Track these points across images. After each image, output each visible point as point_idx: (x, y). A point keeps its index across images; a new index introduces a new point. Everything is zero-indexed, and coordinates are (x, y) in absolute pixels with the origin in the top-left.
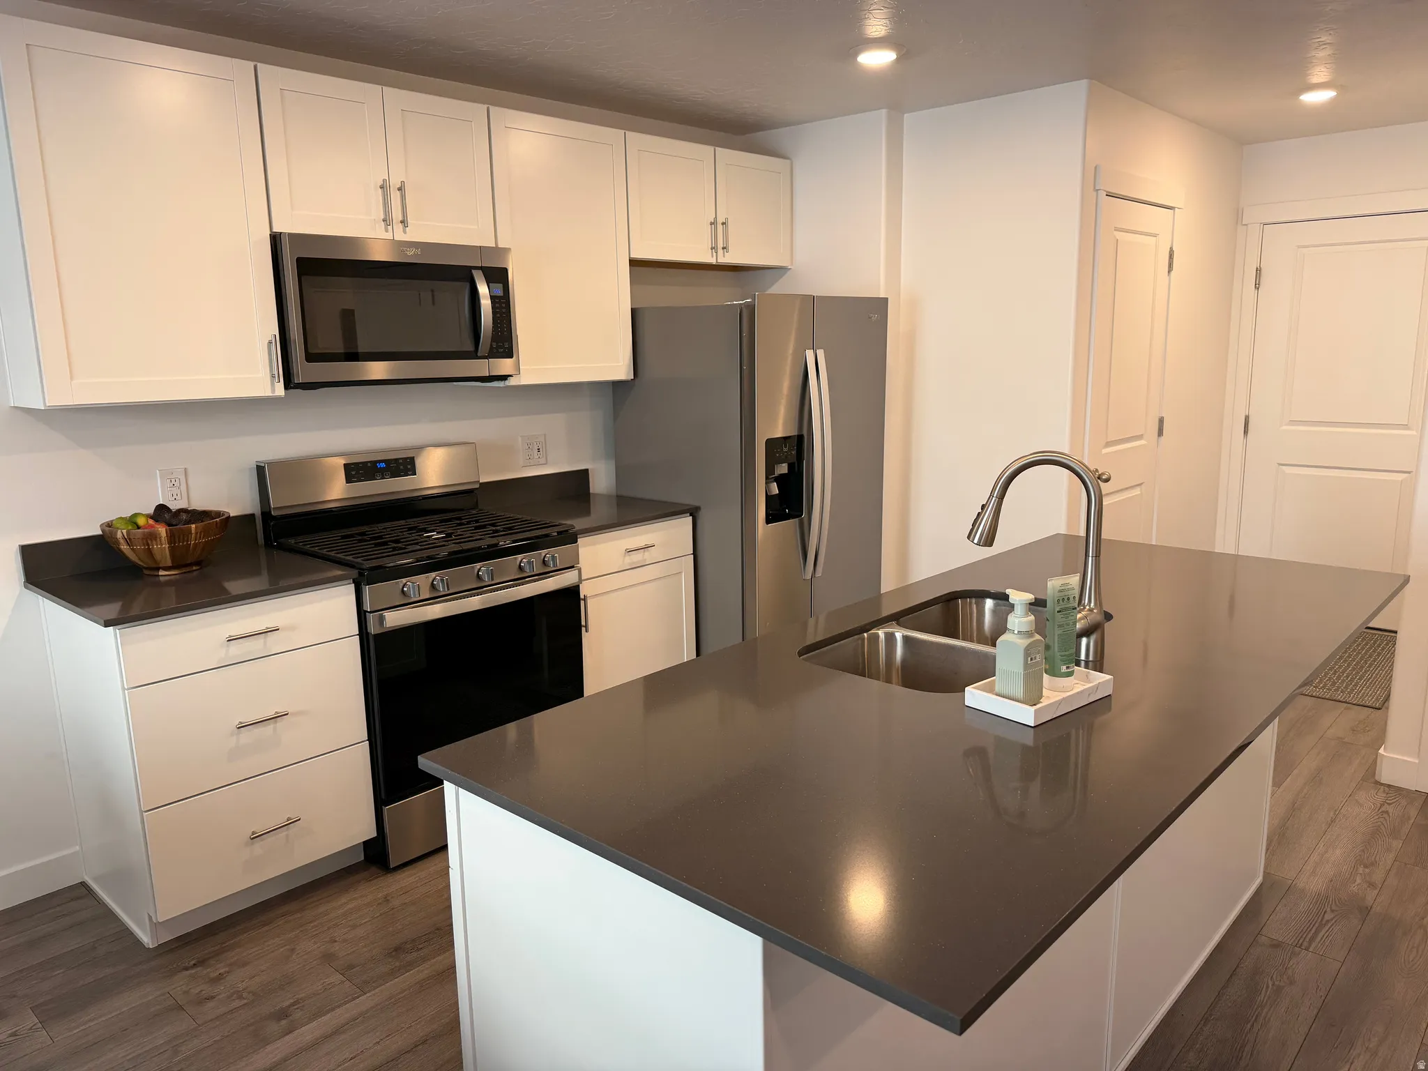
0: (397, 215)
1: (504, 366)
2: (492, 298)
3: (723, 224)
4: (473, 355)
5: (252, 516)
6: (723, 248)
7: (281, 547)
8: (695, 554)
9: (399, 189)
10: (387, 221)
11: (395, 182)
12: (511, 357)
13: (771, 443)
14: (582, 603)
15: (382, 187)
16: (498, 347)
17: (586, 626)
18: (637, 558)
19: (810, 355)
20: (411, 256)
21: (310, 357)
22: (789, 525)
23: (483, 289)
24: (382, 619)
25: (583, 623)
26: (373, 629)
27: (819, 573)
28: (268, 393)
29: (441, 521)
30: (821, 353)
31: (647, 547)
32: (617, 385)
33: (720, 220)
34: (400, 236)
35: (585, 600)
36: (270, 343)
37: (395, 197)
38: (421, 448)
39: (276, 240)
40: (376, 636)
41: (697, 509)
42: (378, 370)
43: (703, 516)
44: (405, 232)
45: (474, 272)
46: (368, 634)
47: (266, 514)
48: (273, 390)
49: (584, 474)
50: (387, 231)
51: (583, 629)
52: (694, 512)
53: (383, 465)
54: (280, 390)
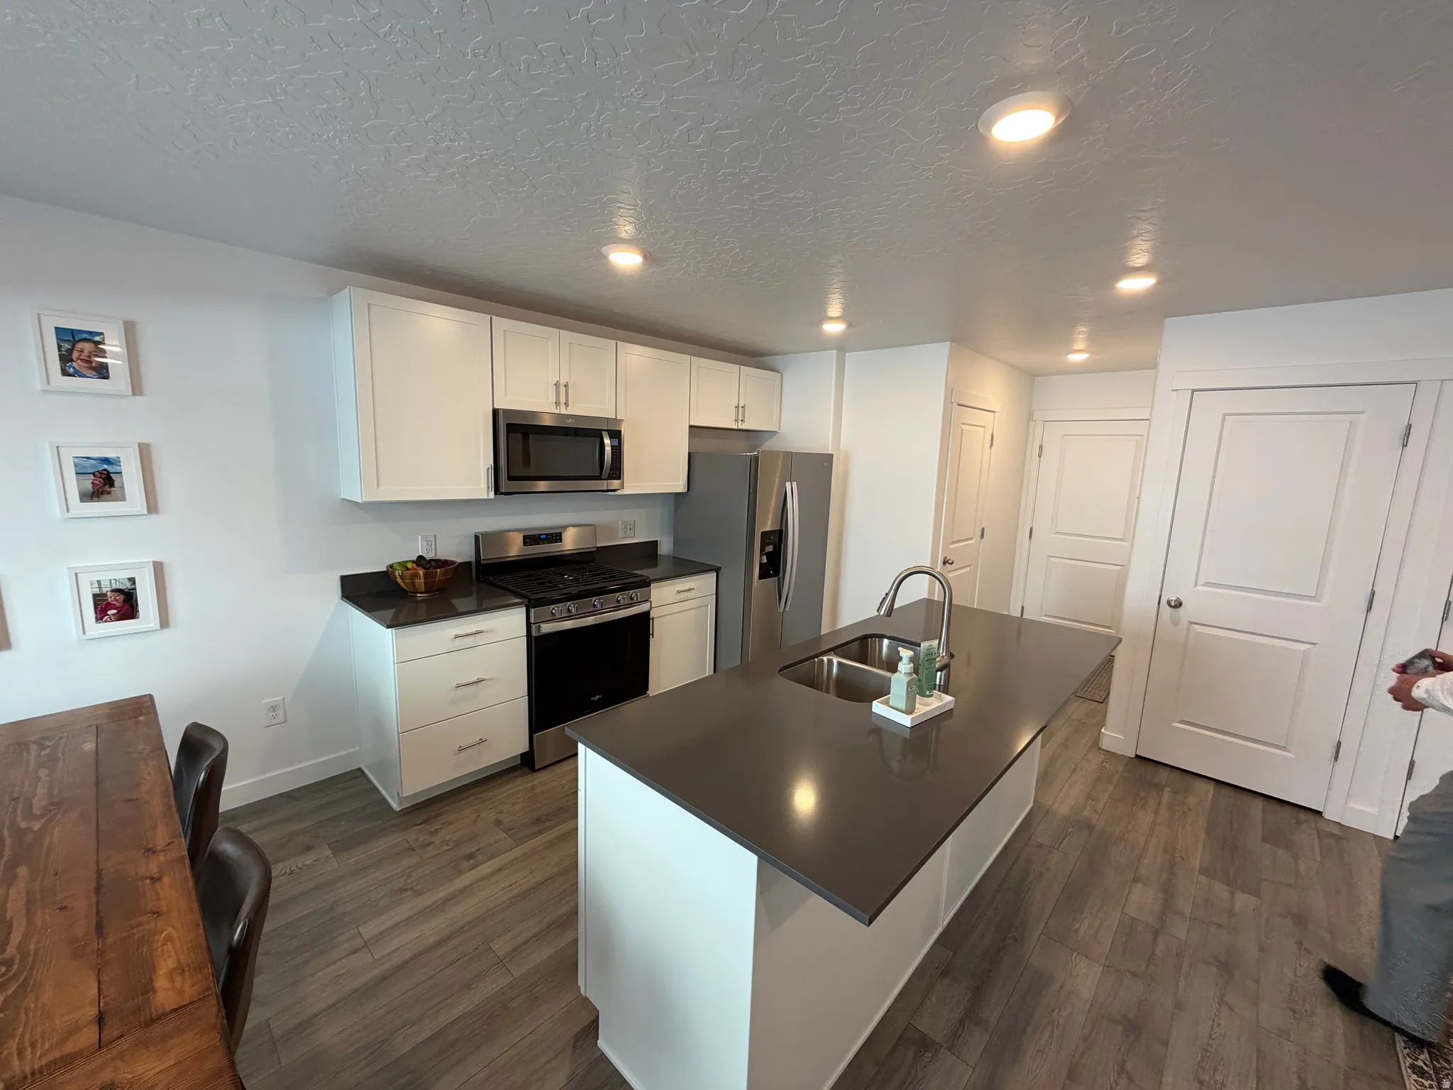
0: (563, 400)
1: (615, 484)
2: (612, 446)
3: (742, 407)
4: (599, 478)
5: (470, 563)
6: (742, 420)
7: (486, 582)
8: (717, 594)
9: (565, 386)
10: (557, 403)
11: (563, 382)
12: (619, 478)
13: (765, 535)
14: (651, 621)
15: (555, 385)
16: (613, 474)
17: (652, 635)
18: (683, 596)
19: (788, 484)
20: (569, 423)
21: (510, 478)
22: (772, 581)
23: (607, 441)
24: (539, 627)
25: (651, 633)
26: (534, 634)
27: (787, 609)
28: (486, 497)
29: (574, 570)
30: (795, 484)
31: (689, 590)
32: (677, 495)
33: (740, 406)
34: (563, 411)
35: (653, 619)
36: (488, 469)
37: (562, 389)
38: (565, 527)
39: (495, 412)
40: (535, 637)
41: (720, 568)
42: (542, 485)
43: (721, 573)
44: (566, 410)
45: (603, 432)
46: (531, 636)
47: (478, 561)
48: (488, 496)
49: (654, 544)
50: (557, 408)
51: (651, 636)
52: (717, 570)
53: (544, 536)
54: (492, 495)
